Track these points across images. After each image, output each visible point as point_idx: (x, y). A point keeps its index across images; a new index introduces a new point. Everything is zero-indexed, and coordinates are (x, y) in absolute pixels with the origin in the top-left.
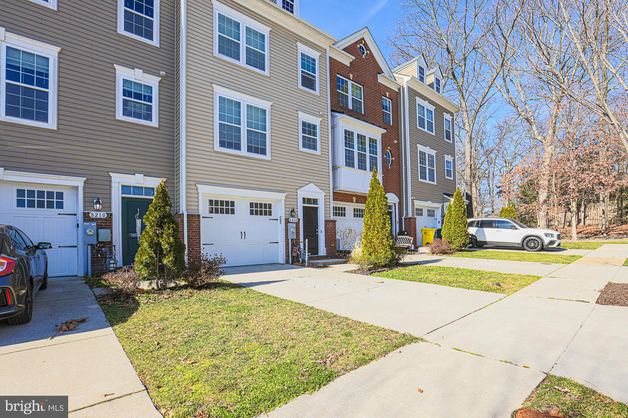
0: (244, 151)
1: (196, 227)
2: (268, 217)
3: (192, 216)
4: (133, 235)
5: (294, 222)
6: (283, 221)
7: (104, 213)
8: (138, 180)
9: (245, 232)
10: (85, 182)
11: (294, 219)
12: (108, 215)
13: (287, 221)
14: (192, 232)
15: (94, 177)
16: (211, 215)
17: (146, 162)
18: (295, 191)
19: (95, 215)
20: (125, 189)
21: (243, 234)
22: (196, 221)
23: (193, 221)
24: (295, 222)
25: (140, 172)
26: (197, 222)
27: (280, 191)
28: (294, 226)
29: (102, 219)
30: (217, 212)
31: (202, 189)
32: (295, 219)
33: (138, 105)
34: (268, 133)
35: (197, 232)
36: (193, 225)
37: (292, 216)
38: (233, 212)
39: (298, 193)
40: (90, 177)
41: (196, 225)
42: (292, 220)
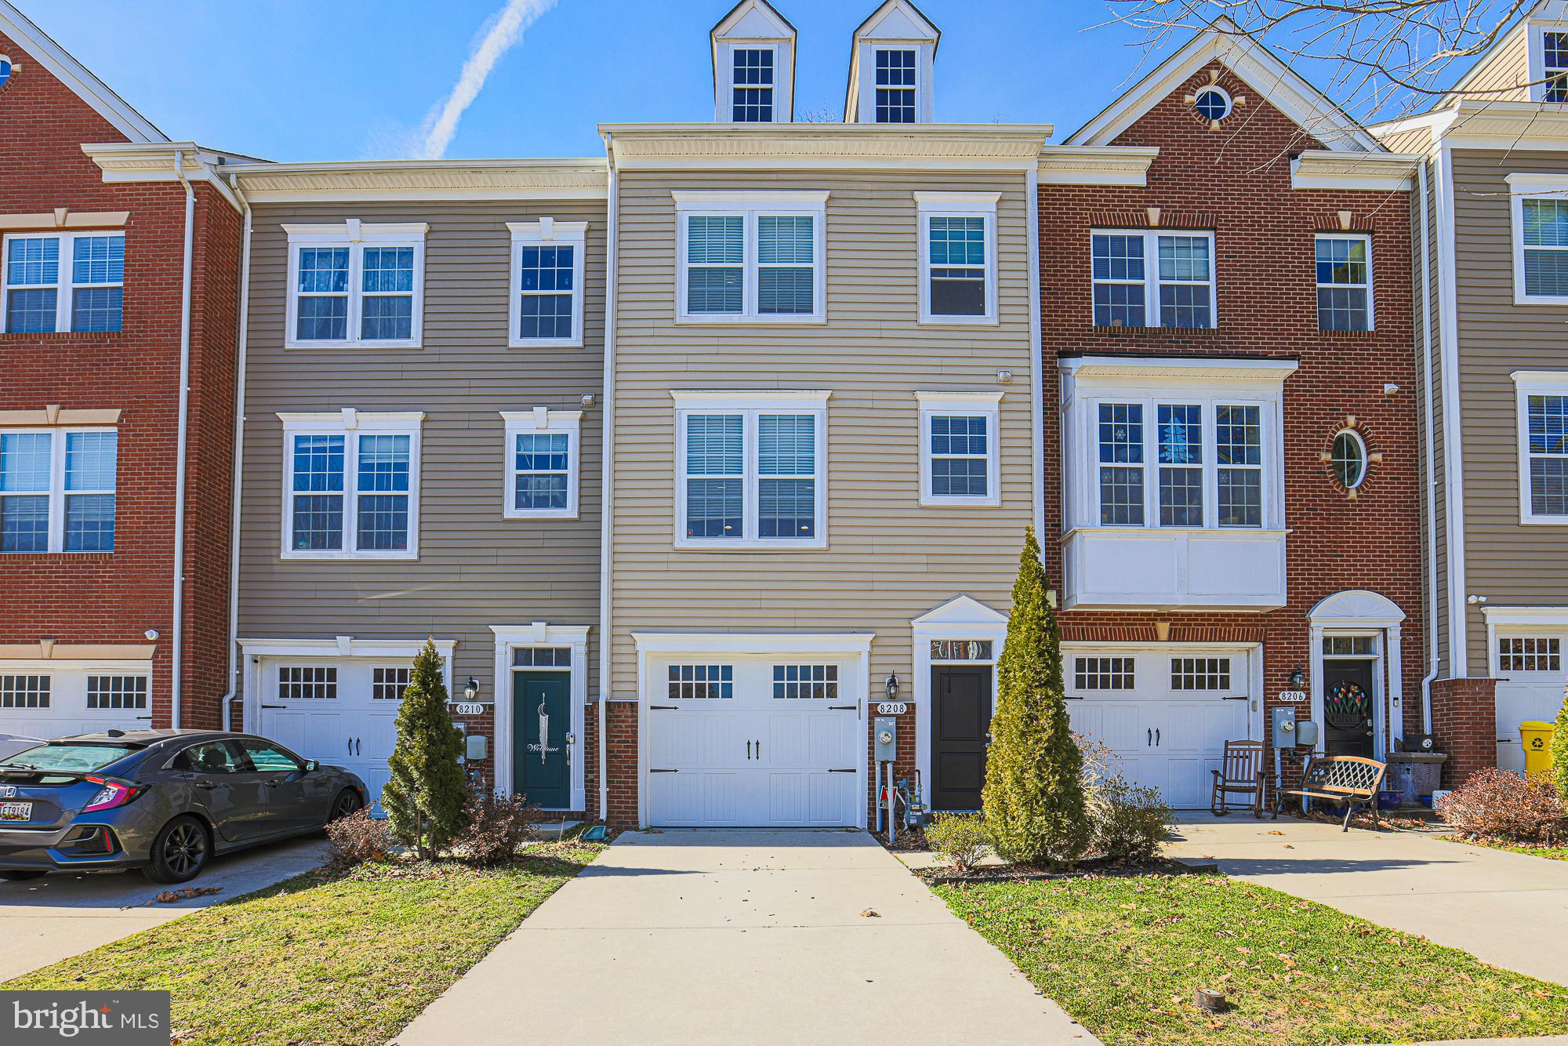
0: (749, 538)
1: (627, 732)
2: (826, 702)
3: (619, 707)
4: (534, 747)
5: (892, 712)
6: (865, 712)
7: (479, 704)
8: (537, 635)
9: (758, 743)
10: (455, 649)
11: (893, 705)
12: (485, 709)
13: (873, 712)
14: (618, 742)
15: (469, 637)
16: (674, 702)
17: (556, 595)
18: (905, 623)
19: (465, 709)
20: (521, 655)
21: (753, 748)
22: (626, 717)
23: (620, 716)
24: (898, 712)
25: (539, 619)
26: (630, 720)
27: (854, 631)
28: (891, 724)
29: (476, 717)
30: (687, 693)
31: (646, 643)
32: (899, 705)
33: (545, 480)
34: (819, 478)
35: (628, 742)
36: (621, 727)
37: (892, 698)
38: (728, 692)
39: (915, 630)
40: (462, 637)
41: (627, 727)
42: (886, 709)
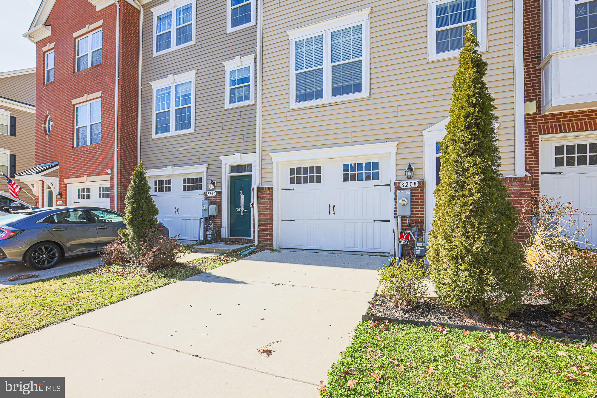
0: (328, 97)
1: (267, 202)
2: (372, 182)
3: (263, 190)
4: (238, 210)
5: (409, 187)
6: (393, 187)
7: (214, 191)
8: (237, 159)
9: (334, 206)
10: (208, 168)
11: (409, 182)
12: (217, 193)
13: (398, 187)
14: (263, 207)
15: (213, 162)
16: (293, 186)
17: (245, 140)
18: (419, 133)
20: (233, 169)
21: (331, 209)
22: (267, 194)
23: (264, 194)
24: (413, 186)
25: (237, 151)
26: (268, 196)
27: (386, 141)
28: (407, 193)
29: (214, 197)
30: (299, 182)
31: (277, 158)
32: (413, 182)
33: (241, 89)
34: (365, 58)
35: (267, 207)
36: (264, 199)
37: (410, 178)
38: (319, 180)
39: (425, 137)
40: (210, 163)
41: (267, 199)
42: (405, 185)
